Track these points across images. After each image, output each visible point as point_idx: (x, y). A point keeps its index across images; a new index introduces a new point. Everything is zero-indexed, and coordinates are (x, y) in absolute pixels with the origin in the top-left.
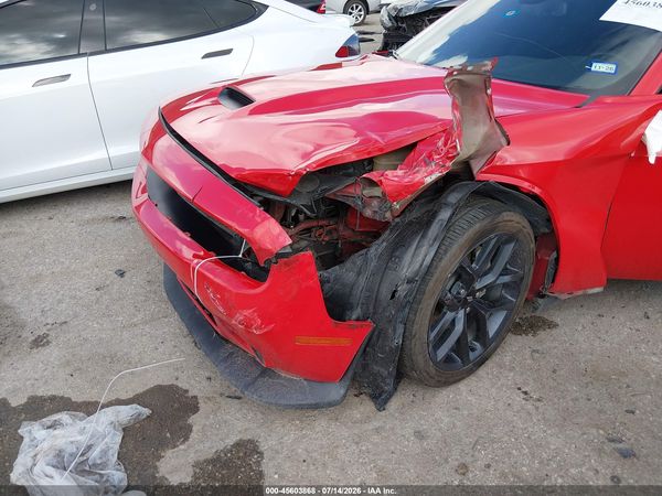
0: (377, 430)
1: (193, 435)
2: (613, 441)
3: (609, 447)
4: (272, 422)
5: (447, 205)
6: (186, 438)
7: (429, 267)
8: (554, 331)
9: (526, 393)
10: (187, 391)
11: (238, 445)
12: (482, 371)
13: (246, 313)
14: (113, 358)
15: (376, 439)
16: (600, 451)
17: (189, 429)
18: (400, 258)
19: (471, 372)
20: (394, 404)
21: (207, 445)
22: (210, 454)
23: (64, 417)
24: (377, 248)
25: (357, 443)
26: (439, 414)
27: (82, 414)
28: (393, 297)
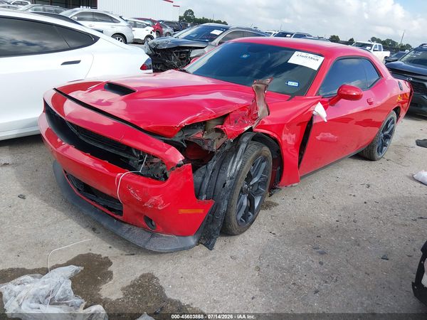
0: (213, 259)
1: (115, 276)
2: (316, 249)
3: (314, 251)
4: (157, 263)
5: (243, 142)
6: (111, 278)
7: (239, 171)
8: (278, 207)
9: (274, 234)
10: (100, 255)
11: (143, 276)
12: (252, 227)
13: (156, 198)
14: (42, 244)
15: (214, 262)
16: (312, 253)
17: (111, 273)
18: (226, 168)
19: (248, 227)
20: (217, 246)
21: (125, 279)
22: (129, 283)
23: (27, 278)
24: (212, 164)
25: (205, 266)
26: (239, 247)
27: (38, 275)
28: (224, 186)
